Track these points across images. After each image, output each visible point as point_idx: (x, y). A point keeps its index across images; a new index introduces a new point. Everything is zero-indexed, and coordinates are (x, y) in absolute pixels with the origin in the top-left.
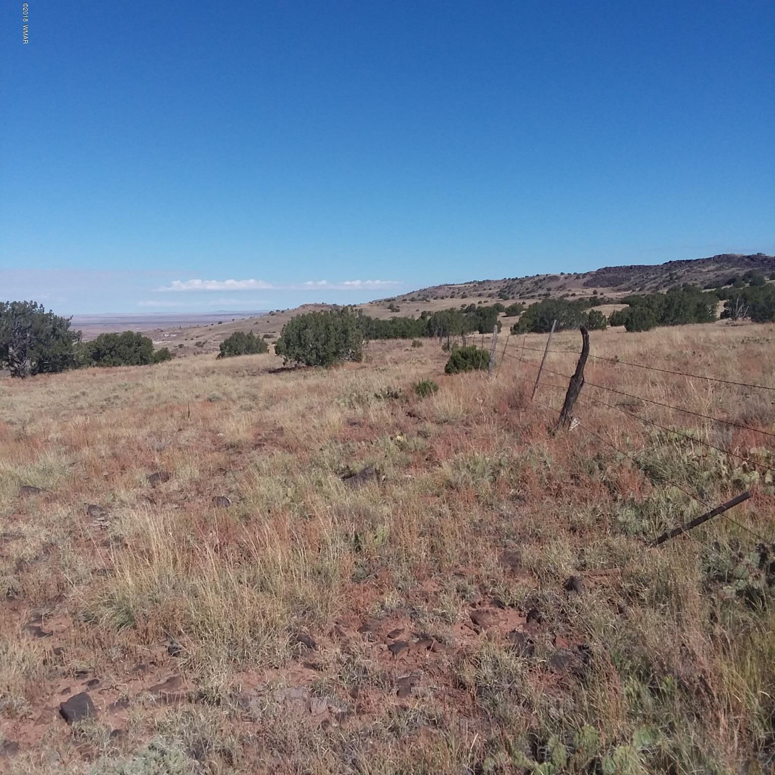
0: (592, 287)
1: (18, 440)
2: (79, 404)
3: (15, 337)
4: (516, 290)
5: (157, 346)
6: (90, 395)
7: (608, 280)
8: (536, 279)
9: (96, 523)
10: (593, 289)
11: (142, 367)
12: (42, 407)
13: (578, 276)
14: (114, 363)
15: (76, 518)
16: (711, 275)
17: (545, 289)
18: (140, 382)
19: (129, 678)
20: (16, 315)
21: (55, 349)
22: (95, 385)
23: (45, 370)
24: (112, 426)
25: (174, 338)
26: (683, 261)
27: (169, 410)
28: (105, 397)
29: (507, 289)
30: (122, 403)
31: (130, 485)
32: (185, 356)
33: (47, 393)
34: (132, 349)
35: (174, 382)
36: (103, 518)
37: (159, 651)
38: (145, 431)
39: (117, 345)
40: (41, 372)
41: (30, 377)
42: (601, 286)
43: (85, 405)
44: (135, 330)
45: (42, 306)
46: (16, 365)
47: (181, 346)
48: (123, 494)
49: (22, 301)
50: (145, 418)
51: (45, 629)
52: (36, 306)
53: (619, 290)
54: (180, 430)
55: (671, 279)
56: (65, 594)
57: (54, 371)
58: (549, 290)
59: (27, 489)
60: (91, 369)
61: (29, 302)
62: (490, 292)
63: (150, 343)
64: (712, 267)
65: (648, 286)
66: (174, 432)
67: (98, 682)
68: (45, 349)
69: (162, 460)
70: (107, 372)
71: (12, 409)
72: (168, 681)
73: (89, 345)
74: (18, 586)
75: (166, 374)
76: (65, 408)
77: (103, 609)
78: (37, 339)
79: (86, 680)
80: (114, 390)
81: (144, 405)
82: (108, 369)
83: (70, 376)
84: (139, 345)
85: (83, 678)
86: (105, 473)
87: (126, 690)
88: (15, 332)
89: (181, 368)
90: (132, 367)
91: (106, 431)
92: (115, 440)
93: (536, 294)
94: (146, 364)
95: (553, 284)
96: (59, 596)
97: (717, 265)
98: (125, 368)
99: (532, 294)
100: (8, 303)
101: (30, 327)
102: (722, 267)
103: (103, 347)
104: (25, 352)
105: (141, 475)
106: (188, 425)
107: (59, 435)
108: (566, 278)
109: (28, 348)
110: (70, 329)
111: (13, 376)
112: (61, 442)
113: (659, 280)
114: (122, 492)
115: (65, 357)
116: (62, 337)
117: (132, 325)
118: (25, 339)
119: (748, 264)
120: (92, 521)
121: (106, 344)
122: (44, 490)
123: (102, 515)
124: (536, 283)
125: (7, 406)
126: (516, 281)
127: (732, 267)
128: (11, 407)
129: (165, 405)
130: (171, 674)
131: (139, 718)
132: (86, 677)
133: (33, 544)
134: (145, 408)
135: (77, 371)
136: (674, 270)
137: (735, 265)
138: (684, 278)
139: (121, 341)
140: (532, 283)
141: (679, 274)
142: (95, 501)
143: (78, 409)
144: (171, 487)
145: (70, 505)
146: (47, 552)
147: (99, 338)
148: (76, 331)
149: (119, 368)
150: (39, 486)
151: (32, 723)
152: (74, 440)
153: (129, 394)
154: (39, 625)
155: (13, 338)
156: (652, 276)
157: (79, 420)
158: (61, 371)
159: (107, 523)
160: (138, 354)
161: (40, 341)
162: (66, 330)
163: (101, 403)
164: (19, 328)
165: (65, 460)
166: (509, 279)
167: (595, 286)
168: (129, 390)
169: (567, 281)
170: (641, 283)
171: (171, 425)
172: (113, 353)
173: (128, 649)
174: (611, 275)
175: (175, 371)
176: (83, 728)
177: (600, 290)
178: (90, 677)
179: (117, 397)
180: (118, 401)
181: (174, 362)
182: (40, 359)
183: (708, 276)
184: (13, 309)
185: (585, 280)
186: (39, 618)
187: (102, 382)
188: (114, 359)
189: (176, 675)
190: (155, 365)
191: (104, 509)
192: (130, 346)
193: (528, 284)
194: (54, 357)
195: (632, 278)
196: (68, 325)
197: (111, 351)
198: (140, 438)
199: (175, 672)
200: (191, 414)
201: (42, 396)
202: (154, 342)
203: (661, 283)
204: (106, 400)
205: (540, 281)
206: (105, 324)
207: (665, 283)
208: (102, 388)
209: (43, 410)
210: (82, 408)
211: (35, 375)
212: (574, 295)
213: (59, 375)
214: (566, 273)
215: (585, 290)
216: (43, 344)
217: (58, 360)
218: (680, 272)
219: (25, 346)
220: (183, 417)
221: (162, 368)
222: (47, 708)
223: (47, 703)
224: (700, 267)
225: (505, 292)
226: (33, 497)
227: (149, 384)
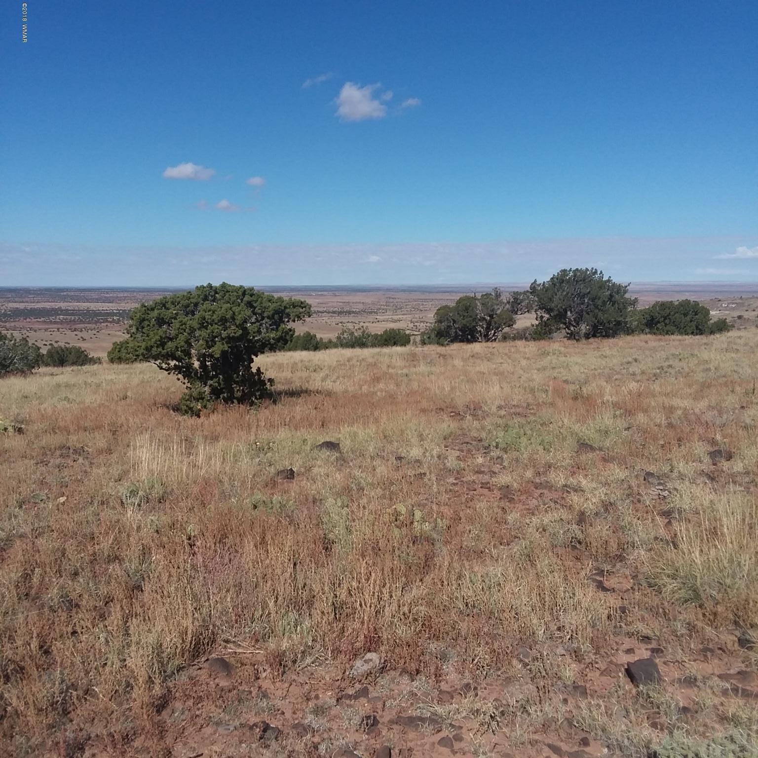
1: (575, 398)
2: (631, 370)
3: (574, 302)
5: (713, 316)
6: (643, 362)
9: (654, 491)
11: (698, 337)
12: (595, 369)
14: (667, 331)
15: (634, 483)
18: (696, 352)
19: (696, 657)
20: (577, 281)
21: (609, 315)
22: (647, 353)
23: (598, 335)
24: (667, 395)
25: (733, 309)
27: (730, 385)
28: (657, 365)
30: (676, 372)
31: (689, 458)
32: (745, 328)
33: (600, 357)
34: (688, 318)
35: (733, 355)
36: (661, 487)
37: (729, 639)
38: (702, 404)
39: (672, 313)
40: (594, 336)
41: (584, 341)
43: (638, 371)
44: (692, 298)
45: (601, 272)
46: (572, 328)
47: (740, 317)
48: (681, 466)
49: (584, 268)
50: (701, 391)
51: (606, 584)
52: (596, 272)
54: (743, 407)
56: (625, 555)
57: (607, 336)
59: (584, 446)
60: (643, 336)
61: (590, 269)
63: (707, 312)
66: (736, 408)
67: (662, 652)
68: (600, 314)
69: (724, 437)
70: (660, 340)
71: (567, 369)
72: (739, 673)
73: (644, 312)
74: (581, 536)
75: (725, 346)
76: (618, 373)
77: (666, 579)
78: (594, 305)
79: (650, 646)
80: (667, 359)
81: (700, 377)
82: (660, 337)
83: (623, 342)
84: (696, 315)
85: (646, 643)
86: (662, 442)
87: (695, 668)
88: (574, 298)
89: (742, 341)
90: (687, 337)
91: (661, 399)
92: (670, 410)
94: (701, 334)
96: (620, 556)
98: (680, 337)
100: (570, 270)
101: (589, 293)
103: (657, 314)
104: (582, 316)
105: (700, 449)
106: (752, 403)
107: (615, 399)
109: (584, 313)
110: (627, 296)
111: (569, 339)
112: (616, 405)
114: (681, 464)
115: (619, 323)
116: (618, 304)
117: (687, 294)
118: (582, 304)
120: (650, 488)
121: (661, 312)
122: (601, 449)
123: (659, 484)
125: (563, 366)
128: (567, 367)
129: (724, 379)
130: (743, 667)
131: (709, 702)
132: (650, 643)
133: (594, 500)
134: (701, 380)
135: (629, 338)
139: (676, 310)
142: (652, 469)
143: (631, 375)
144: (735, 468)
145: (627, 468)
146: (606, 510)
147: (654, 306)
148: (633, 298)
149: (672, 337)
150: (596, 446)
151: (598, 673)
152: (628, 404)
153: (683, 364)
154: (602, 579)
155: (572, 303)
157: (633, 386)
158: (614, 337)
159: (666, 493)
160: (694, 324)
161: (596, 307)
162: (622, 297)
163: (654, 371)
164: (578, 294)
165: (621, 424)
168: (683, 360)
171: (731, 400)
172: (667, 321)
173: (694, 627)
175: (735, 344)
176: (651, 694)
178: (654, 645)
179: (670, 366)
180: (673, 371)
181: (732, 334)
182: (595, 324)
184: (575, 276)
186: (601, 573)
187: (654, 350)
188: (668, 328)
189: (749, 670)
190: (712, 336)
191: (662, 479)
192: (685, 315)
194: (609, 322)
196: (625, 292)
197: (665, 319)
198: (697, 411)
199: (747, 666)
200: (755, 391)
201: (595, 360)
202: (712, 313)
204: (659, 368)
206: (658, 291)
208: (654, 356)
209: (596, 373)
210: (634, 374)
211: (589, 338)
213: (611, 341)
216: (599, 310)
217: (611, 325)
219: (582, 311)
220: (747, 393)
221: (720, 339)
222: (611, 662)
223: (612, 658)
226: (590, 455)
227: (705, 355)
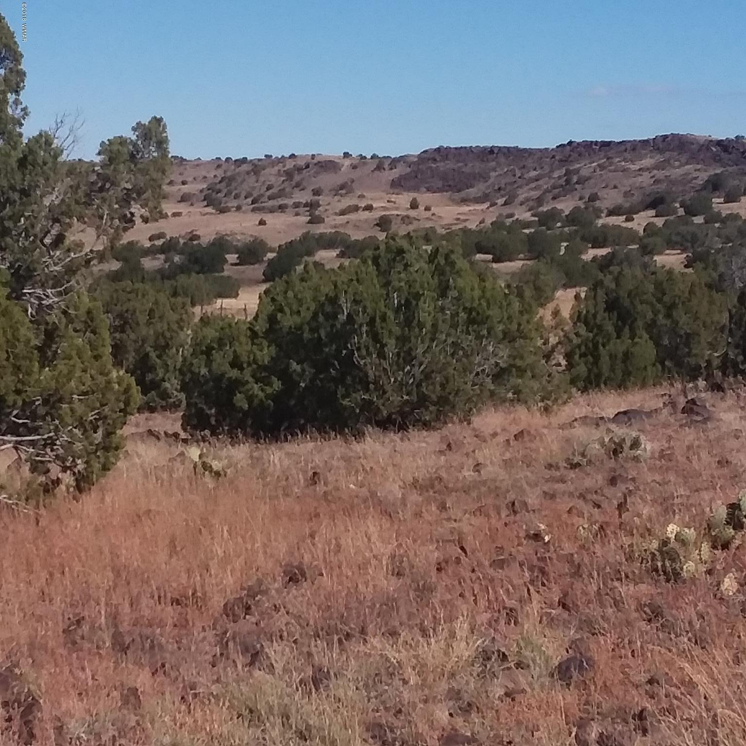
0: (409, 190)
4: (244, 189)
7: (444, 177)
8: (290, 165)
10: (411, 196)
13: (380, 164)
16: (645, 179)
17: (309, 191)
26: (596, 143)
29: (224, 184)
42: (428, 190)
53: (464, 201)
55: (568, 182)
58: (317, 192)
62: (185, 189)
64: (647, 162)
65: (523, 195)
93: (289, 202)
95: (327, 180)
97: (659, 158)
99: (281, 201)
102: (667, 161)
108: (354, 167)
113: (545, 184)
119: (716, 159)
124: (289, 175)
126: (245, 167)
127: (687, 163)
136: (577, 161)
137: (693, 158)
138: (592, 181)
140: (279, 174)
141: (585, 172)
156: (533, 174)
166: (228, 159)
167: (416, 189)
169: (355, 174)
170: (509, 188)
174: (450, 165)
177: (425, 198)
183: (640, 179)
185: (395, 173)
193: (270, 175)
195: (493, 174)
203: (547, 191)
205: (299, 170)
207: (557, 191)
212: (369, 208)
214: (355, 154)
215: (393, 198)
218: (585, 167)
224: (625, 160)
225: (219, 191)
